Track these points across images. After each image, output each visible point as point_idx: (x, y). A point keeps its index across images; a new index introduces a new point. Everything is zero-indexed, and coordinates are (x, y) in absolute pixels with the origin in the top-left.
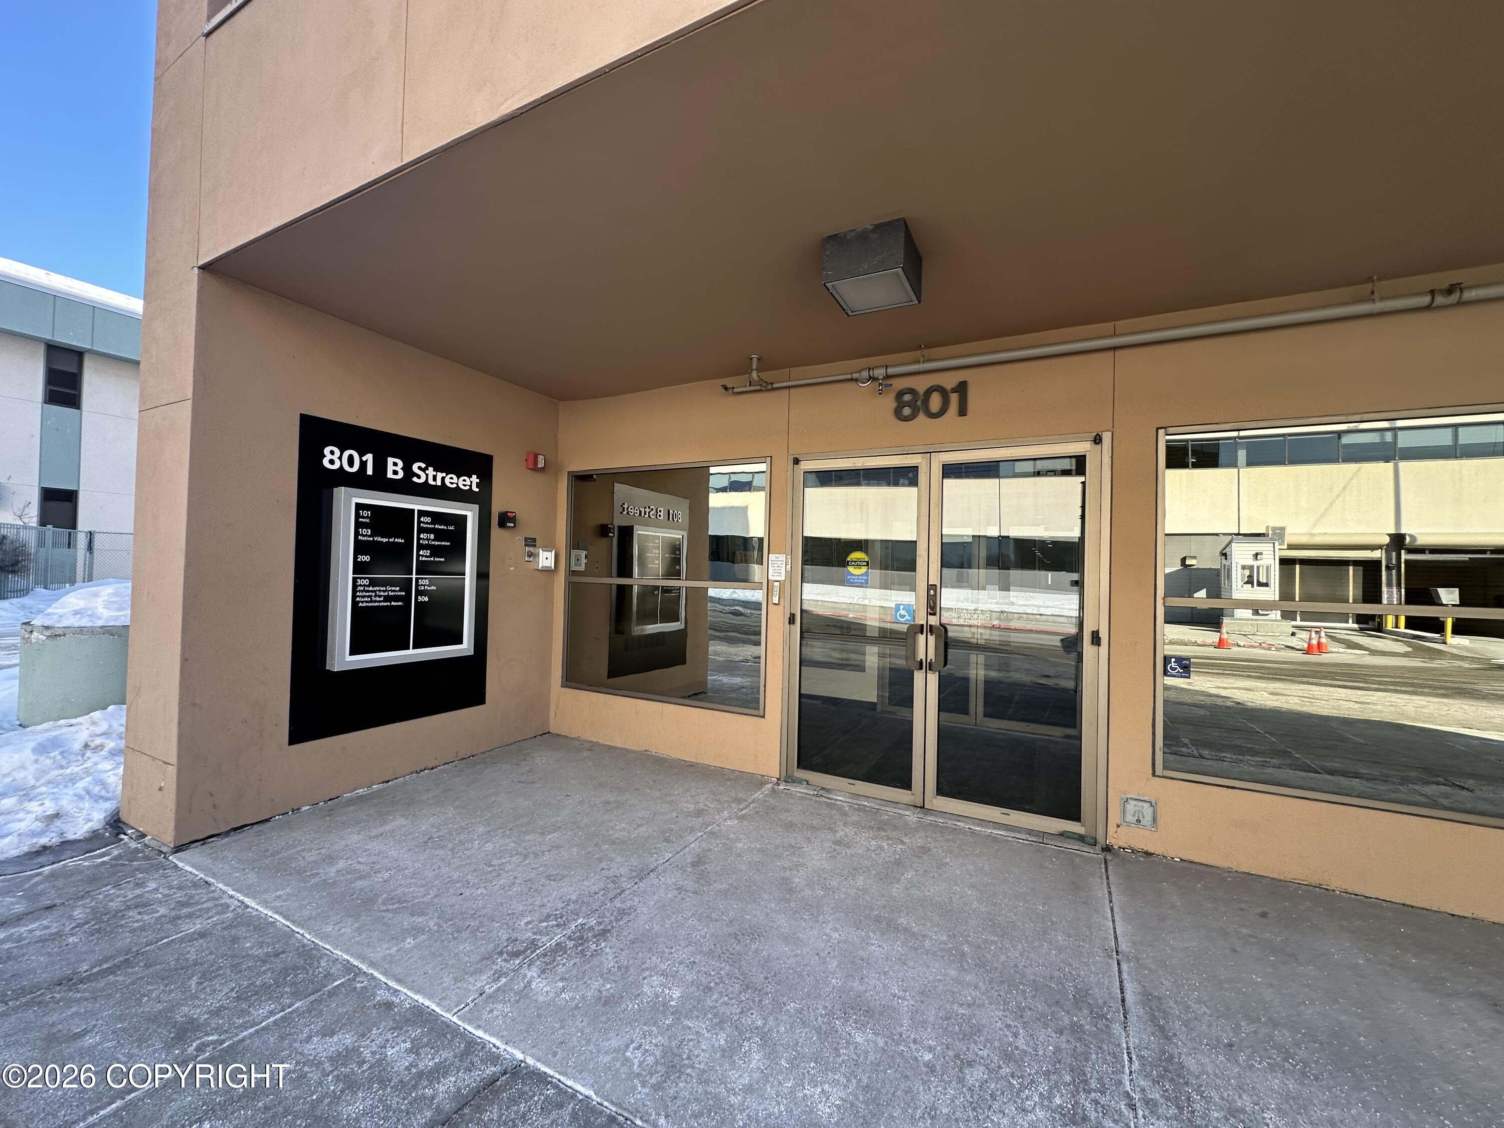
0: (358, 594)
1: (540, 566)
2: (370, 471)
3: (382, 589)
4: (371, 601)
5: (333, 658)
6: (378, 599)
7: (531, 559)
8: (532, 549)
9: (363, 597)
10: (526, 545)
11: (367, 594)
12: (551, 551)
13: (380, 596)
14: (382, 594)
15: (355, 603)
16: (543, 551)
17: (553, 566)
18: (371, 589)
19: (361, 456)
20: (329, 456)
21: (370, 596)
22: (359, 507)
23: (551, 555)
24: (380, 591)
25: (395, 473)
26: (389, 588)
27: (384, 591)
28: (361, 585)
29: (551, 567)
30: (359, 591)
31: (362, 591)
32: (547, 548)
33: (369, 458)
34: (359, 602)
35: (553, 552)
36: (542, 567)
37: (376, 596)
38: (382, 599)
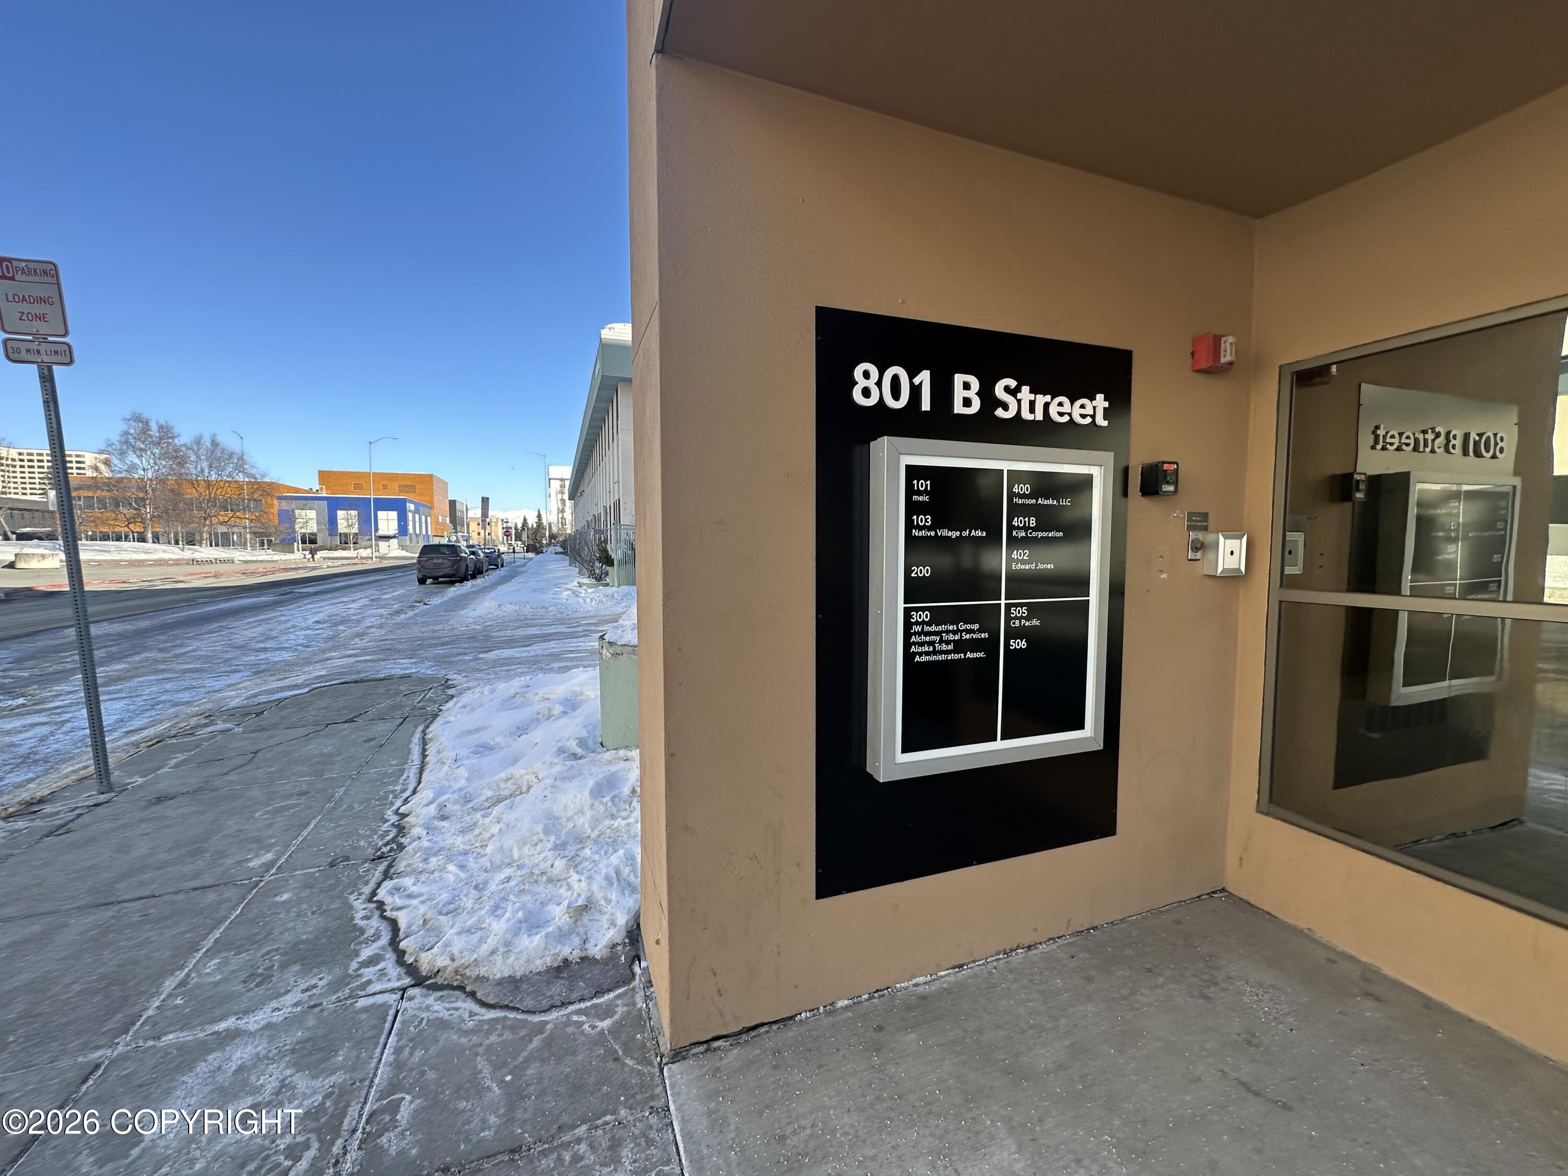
0: (913, 639)
1: (1220, 569)
2: (926, 406)
3: (951, 628)
4: (935, 652)
5: (876, 758)
6: (944, 647)
7: (1199, 555)
8: (1200, 536)
9: (921, 644)
10: (1190, 528)
11: (928, 639)
12: (1241, 538)
13: (948, 642)
14: (951, 637)
15: (908, 656)
16: (1225, 538)
17: (1243, 569)
18: (933, 628)
19: (912, 376)
20: (861, 383)
21: (931, 643)
22: (913, 472)
23: (1239, 546)
24: (947, 632)
25: (967, 402)
26: (962, 626)
27: (954, 632)
28: (917, 623)
29: (1239, 570)
30: (915, 634)
31: (919, 634)
32: (1233, 531)
33: (924, 377)
34: (915, 654)
35: (1245, 539)
36: (1224, 570)
37: (941, 642)
38: (950, 647)
